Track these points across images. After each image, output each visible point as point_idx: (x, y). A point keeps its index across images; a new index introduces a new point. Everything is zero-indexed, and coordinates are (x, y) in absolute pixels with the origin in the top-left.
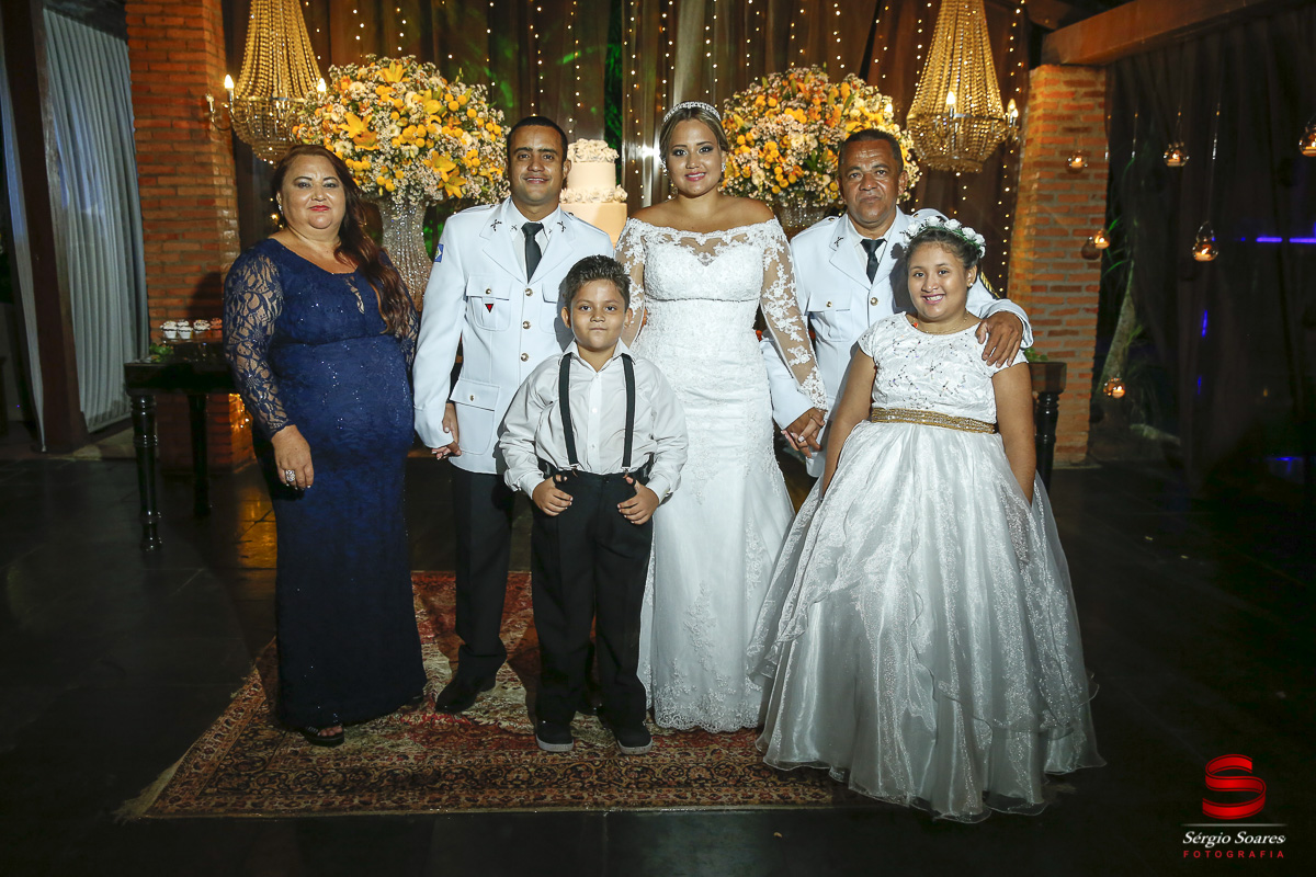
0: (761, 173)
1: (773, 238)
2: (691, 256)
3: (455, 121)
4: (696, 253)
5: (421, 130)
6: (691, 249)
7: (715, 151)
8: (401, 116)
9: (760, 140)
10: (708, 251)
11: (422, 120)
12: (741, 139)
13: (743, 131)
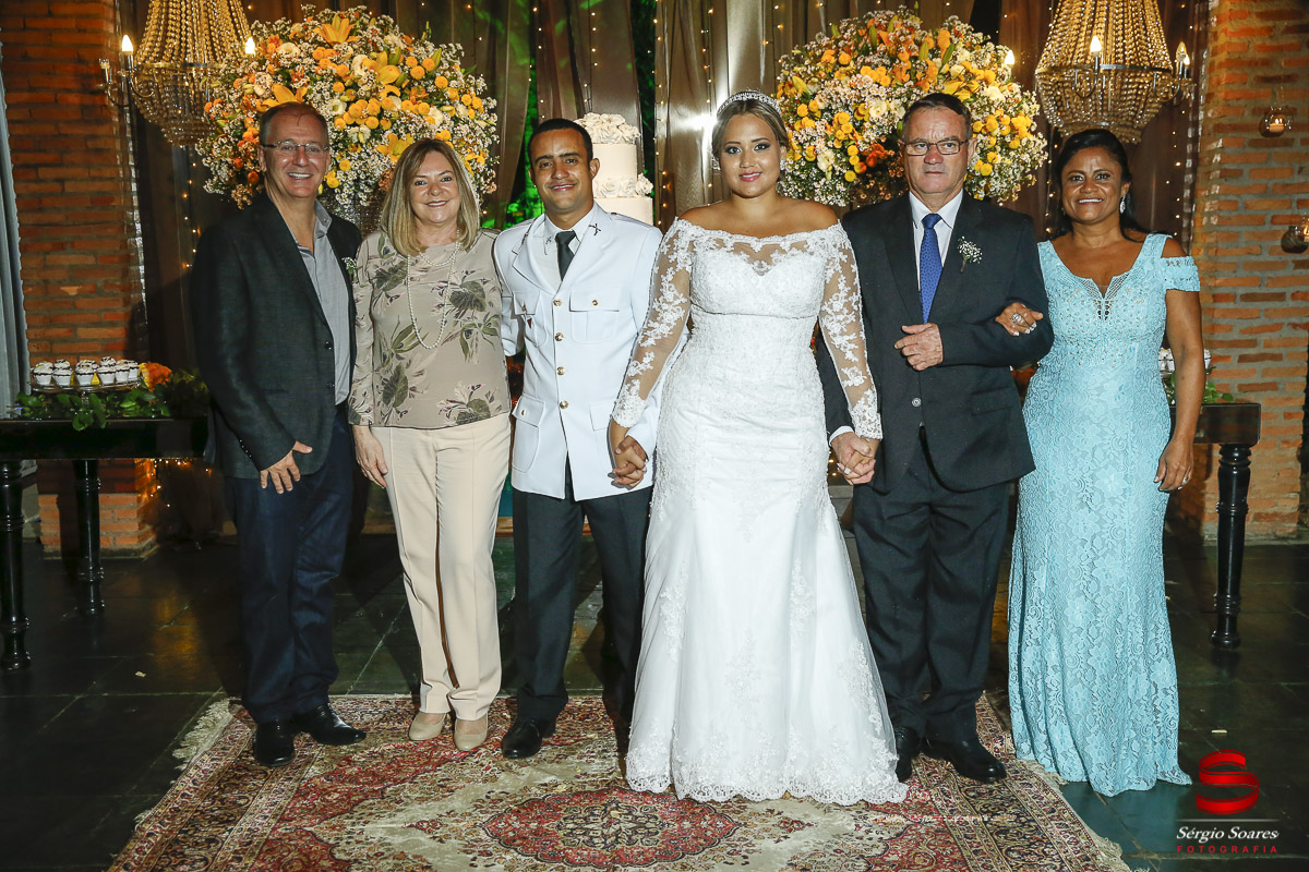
0: (830, 154)
1: (835, 246)
2: (744, 264)
3: (419, 92)
4: (751, 261)
5: (373, 106)
6: (745, 256)
7: (772, 149)
8: (346, 88)
9: (829, 109)
10: (763, 259)
11: (374, 93)
12: (802, 110)
13: (806, 98)
